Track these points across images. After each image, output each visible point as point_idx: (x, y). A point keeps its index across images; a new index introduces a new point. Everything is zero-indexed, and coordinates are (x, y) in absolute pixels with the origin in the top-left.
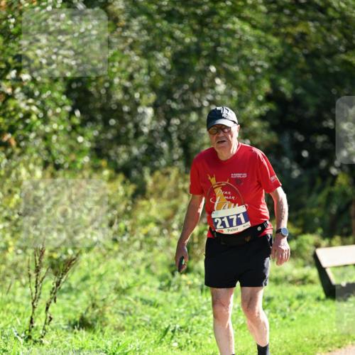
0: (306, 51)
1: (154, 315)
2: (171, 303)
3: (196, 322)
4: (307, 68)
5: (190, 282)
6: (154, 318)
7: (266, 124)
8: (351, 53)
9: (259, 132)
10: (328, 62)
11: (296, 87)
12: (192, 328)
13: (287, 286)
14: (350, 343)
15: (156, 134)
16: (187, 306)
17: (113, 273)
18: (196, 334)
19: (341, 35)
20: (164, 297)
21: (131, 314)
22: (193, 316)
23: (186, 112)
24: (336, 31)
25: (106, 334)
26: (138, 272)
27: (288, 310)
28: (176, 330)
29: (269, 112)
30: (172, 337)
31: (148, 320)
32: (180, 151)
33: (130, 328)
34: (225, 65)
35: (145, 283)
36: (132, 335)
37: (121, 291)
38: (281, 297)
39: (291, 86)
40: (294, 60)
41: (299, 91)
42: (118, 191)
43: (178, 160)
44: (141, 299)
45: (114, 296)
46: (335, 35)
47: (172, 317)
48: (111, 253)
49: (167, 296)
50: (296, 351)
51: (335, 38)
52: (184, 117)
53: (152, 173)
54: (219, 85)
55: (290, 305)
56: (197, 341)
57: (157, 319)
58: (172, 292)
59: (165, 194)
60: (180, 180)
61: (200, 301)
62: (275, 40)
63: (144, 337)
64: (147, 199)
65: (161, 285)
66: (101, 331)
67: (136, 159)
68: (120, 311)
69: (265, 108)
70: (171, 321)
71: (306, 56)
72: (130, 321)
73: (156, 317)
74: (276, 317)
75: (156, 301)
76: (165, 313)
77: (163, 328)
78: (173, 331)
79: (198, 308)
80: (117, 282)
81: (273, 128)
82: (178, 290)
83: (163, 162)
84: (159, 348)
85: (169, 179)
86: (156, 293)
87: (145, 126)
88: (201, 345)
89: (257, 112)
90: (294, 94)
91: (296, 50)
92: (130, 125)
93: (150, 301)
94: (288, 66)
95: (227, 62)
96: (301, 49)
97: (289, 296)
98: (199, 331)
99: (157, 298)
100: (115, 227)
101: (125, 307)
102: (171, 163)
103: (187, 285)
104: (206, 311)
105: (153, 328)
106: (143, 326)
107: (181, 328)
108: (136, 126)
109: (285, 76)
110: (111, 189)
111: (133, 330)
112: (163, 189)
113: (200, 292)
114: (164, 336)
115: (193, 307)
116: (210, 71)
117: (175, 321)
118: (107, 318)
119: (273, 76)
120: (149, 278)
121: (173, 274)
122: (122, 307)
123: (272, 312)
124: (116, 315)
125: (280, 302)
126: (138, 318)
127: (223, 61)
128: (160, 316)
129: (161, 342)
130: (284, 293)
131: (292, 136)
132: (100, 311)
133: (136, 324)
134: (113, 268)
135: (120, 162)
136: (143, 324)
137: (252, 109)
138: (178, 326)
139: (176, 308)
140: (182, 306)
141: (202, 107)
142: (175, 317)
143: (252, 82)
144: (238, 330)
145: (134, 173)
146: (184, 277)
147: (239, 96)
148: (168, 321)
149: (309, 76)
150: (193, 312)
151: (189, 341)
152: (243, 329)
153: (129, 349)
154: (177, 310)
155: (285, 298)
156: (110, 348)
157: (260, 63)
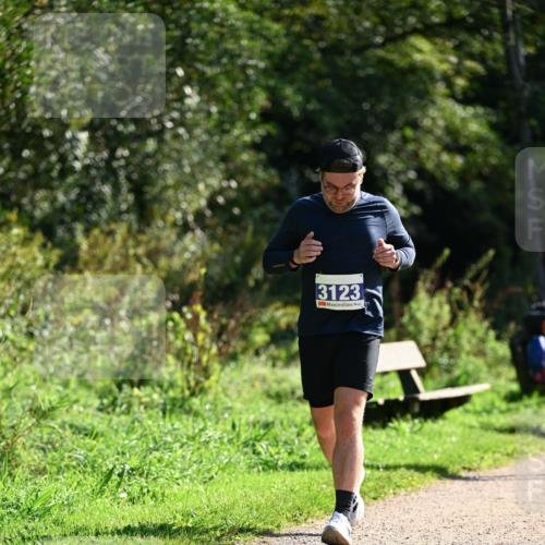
0: (322, 44)
1: (91, 450)
2: (117, 431)
3: (155, 460)
4: (325, 70)
5: (145, 400)
6: (91, 454)
7: (263, 156)
8: (390, 47)
9: (251, 168)
10: (357, 60)
11: (307, 100)
12: (149, 470)
13: (294, 405)
14: (391, 491)
15: (93, 172)
16: (142, 436)
17: (27, 385)
18: (155, 479)
19: (375, 19)
20: (106, 422)
21: (55, 449)
22: (150, 451)
23: (140, 137)
24: (369, 13)
25: (17, 479)
26: (66, 385)
27: (297, 442)
28: (125, 474)
29: (267, 138)
30: (119, 484)
31: (82, 458)
32: (131, 198)
33: (55, 469)
34: (199, 66)
35: (76, 401)
36: (57, 480)
37: (40, 414)
38: (285, 422)
39: (299, 98)
40: (305, 57)
41: (312, 106)
42: (35, 259)
43: (127, 211)
44: (71, 426)
45: (29, 421)
46: (367, 19)
47: (118, 454)
48: (24, 354)
49: (110, 420)
50: (309, 504)
51: (367, 24)
52: (135, 145)
53: (87, 232)
54: (189, 96)
55: (299, 435)
56: (157, 489)
57: (95, 456)
58: (119, 416)
59: (108, 265)
60: (131, 242)
61: (162, 429)
62: (276, 27)
63: (75, 484)
64: (81, 272)
65: (102, 404)
66: (10, 474)
67: (63, 209)
68: (38, 443)
69: (261, 131)
70: (117, 459)
71: (323, 51)
72: (53, 459)
73: (95, 452)
74: (278, 453)
75: (93, 428)
76: (108, 447)
77: (104, 469)
78: (120, 475)
79: (158, 439)
80: (35, 398)
81: (271, 163)
82: (128, 411)
83: (104, 214)
84: (99, 500)
85: (114, 241)
86: (94, 416)
87: (76, 158)
88: (163, 494)
89: (247, 138)
90: (304, 111)
91: (307, 42)
92: (54, 158)
93: (85, 429)
94: (296, 65)
95: (201, 61)
96: (316, 41)
97: (298, 419)
98: (160, 474)
99: (96, 424)
100: (30, 314)
101: (45, 437)
102: (116, 216)
103: (141, 403)
104: (170, 443)
105: (89, 469)
106: (74, 467)
107: (132, 469)
108: (63, 159)
109: (292, 82)
110: (24, 256)
111: (58, 473)
112: (106, 256)
113: (161, 414)
114: (106, 482)
115: (150, 437)
116: (175, 74)
117: (122, 460)
118: (19, 456)
119: (272, 83)
120: (82, 393)
121: (120, 387)
122: (41, 438)
123: (272, 446)
124: (32, 450)
125: (284, 429)
126: (67, 455)
127: (195, 59)
128: (100, 451)
129: (102, 492)
130: (291, 415)
131: (302, 175)
132: (8, 444)
133: (63, 464)
134: (27, 377)
135: (38, 213)
136: (74, 463)
137: (240, 134)
138: (127, 467)
139: (124, 440)
140: (134, 437)
141: (163, 129)
142: (124, 454)
143: (240, 91)
144: (220, 472)
145: (60, 232)
146: (136, 391)
147: (221, 113)
148: (112, 459)
149: (327, 82)
150: (151, 446)
151: (145, 490)
152: (227, 471)
153: (53, 502)
154: (126, 442)
155: (293, 423)
156: (23, 501)
157: (252, 62)
